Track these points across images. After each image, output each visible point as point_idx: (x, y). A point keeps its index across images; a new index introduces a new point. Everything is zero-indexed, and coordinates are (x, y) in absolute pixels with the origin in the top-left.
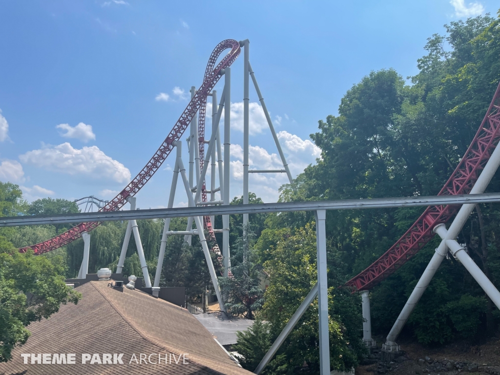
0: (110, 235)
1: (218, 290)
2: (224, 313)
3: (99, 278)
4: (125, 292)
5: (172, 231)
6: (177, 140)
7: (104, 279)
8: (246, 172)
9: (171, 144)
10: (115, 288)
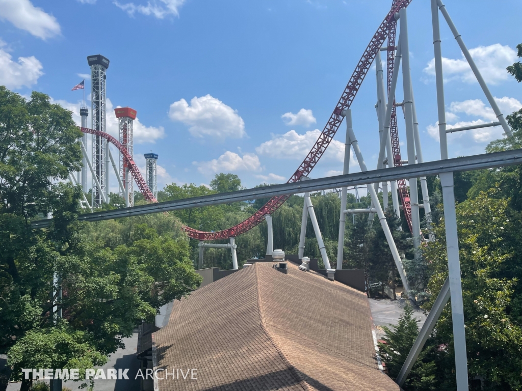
0: (294, 217)
1: (403, 275)
2: (412, 301)
3: (274, 259)
4: (290, 273)
5: (349, 210)
6: (346, 109)
7: (278, 260)
8: (443, 133)
9: (340, 115)
10: (278, 269)
